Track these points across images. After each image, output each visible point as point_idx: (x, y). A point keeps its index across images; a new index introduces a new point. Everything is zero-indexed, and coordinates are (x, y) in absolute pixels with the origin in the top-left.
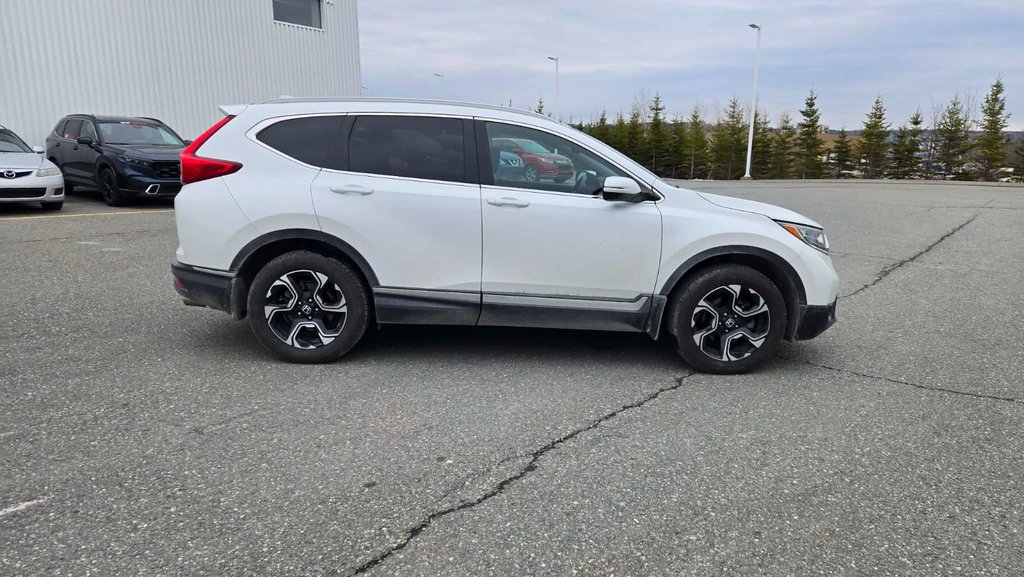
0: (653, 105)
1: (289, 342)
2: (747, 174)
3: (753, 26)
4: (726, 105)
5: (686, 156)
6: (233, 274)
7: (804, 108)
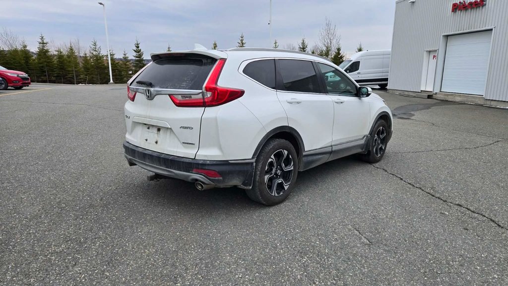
0: (40, 41)
1: (273, 194)
2: (111, 81)
3: (101, 4)
4: (91, 44)
5: (69, 71)
6: (254, 160)
7: (135, 48)
